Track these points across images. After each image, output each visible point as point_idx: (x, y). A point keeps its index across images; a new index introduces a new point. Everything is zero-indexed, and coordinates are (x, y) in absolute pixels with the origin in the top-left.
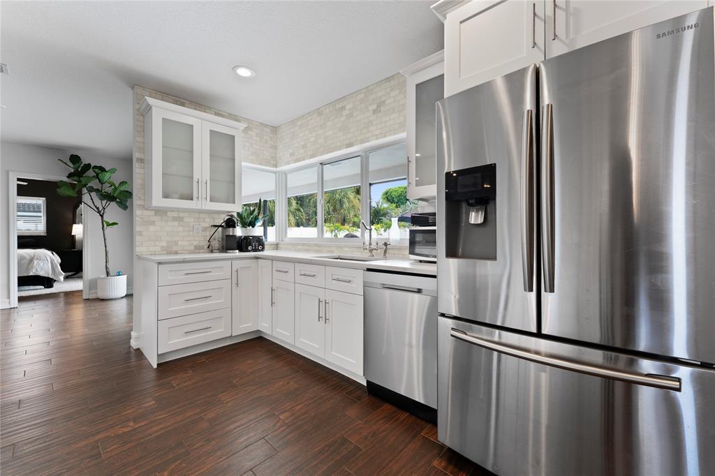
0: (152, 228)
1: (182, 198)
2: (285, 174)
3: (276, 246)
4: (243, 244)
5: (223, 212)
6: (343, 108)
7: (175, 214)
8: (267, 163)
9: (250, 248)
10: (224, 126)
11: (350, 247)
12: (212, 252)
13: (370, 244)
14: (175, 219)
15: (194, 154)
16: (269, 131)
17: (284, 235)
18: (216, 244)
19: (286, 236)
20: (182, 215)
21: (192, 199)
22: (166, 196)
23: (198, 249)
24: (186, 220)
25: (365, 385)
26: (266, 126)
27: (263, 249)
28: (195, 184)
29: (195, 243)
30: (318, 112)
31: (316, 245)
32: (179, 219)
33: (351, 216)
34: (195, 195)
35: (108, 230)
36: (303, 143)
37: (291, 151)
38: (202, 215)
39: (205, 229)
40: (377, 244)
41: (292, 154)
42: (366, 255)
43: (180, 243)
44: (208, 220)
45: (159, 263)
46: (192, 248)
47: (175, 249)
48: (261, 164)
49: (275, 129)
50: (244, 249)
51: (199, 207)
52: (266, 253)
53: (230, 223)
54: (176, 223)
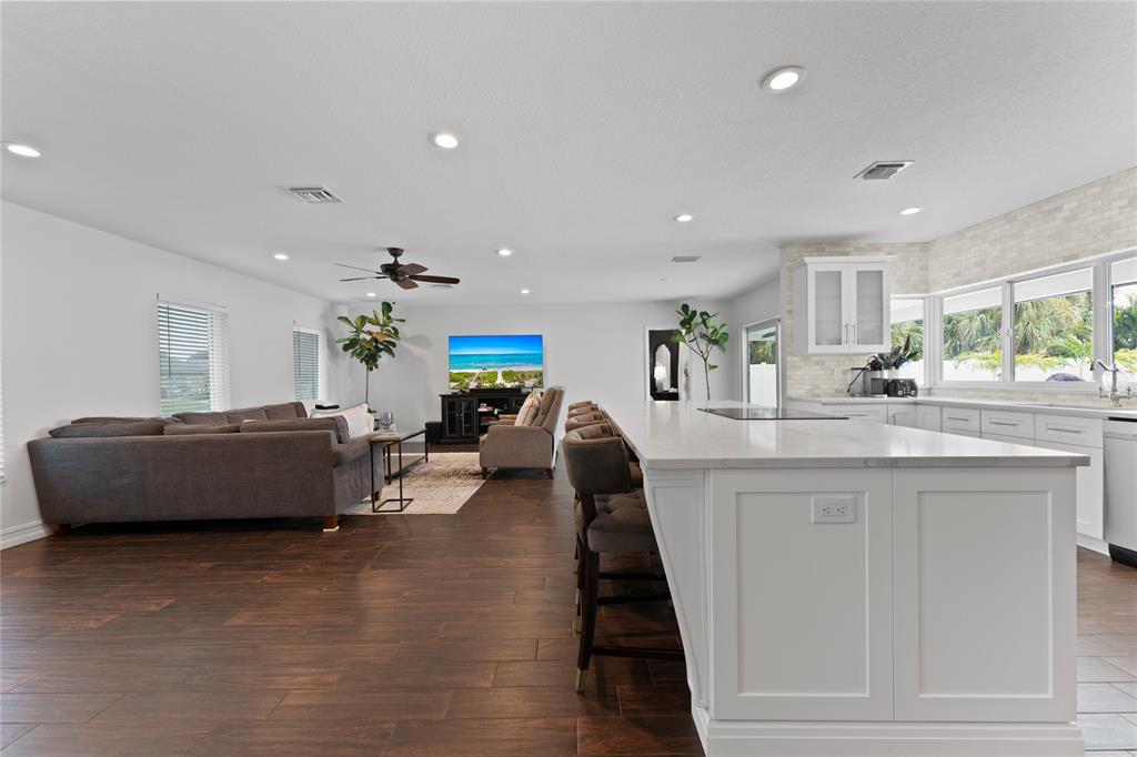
0: (799, 372)
1: (831, 343)
2: (941, 298)
3: (929, 391)
4: (891, 388)
5: (864, 354)
6: (1059, 209)
7: (817, 358)
8: (915, 289)
9: (900, 393)
10: (869, 262)
11: (1071, 394)
12: (853, 395)
13: (1114, 390)
14: (817, 363)
15: (843, 299)
16: (917, 249)
17: (937, 377)
18: (858, 387)
19: (941, 378)
20: (823, 358)
21: (840, 343)
22: (817, 344)
23: (838, 392)
24: (827, 363)
25: (1108, 554)
26: (913, 244)
27: (915, 395)
28: (844, 329)
29: (836, 387)
30: (1009, 217)
31: (1003, 390)
32: (822, 363)
33: (1045, 336)
34: (844, 339)
35: (711, 372)
36: (977, 259)
37: (955, 271)
38: (842, 358)
39: (845, 372)
40: (1129, 390)
41: (956, 275)
42: (1108, 402)
43: (822, 386)
44: (847, 363)
45: (824, 404)
46: (832, 392)
47: (817, 391)
48: (906, 293)
49: (925, 246)
50: (892, 393)
51: (847, 351)
52: (920, 398)
53: (875, 366)
54: (818, 367)
